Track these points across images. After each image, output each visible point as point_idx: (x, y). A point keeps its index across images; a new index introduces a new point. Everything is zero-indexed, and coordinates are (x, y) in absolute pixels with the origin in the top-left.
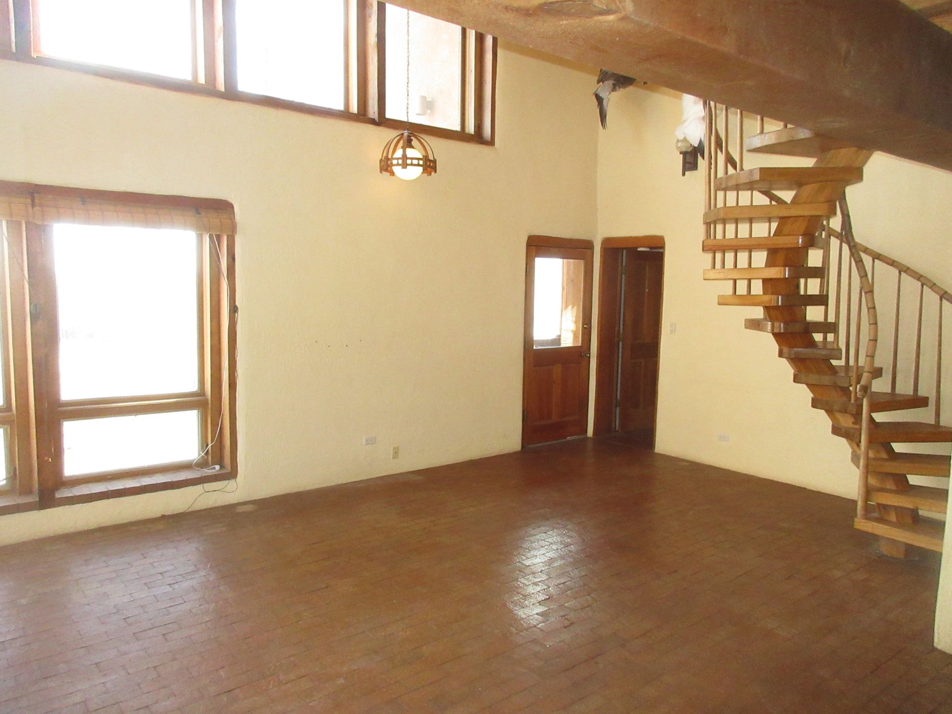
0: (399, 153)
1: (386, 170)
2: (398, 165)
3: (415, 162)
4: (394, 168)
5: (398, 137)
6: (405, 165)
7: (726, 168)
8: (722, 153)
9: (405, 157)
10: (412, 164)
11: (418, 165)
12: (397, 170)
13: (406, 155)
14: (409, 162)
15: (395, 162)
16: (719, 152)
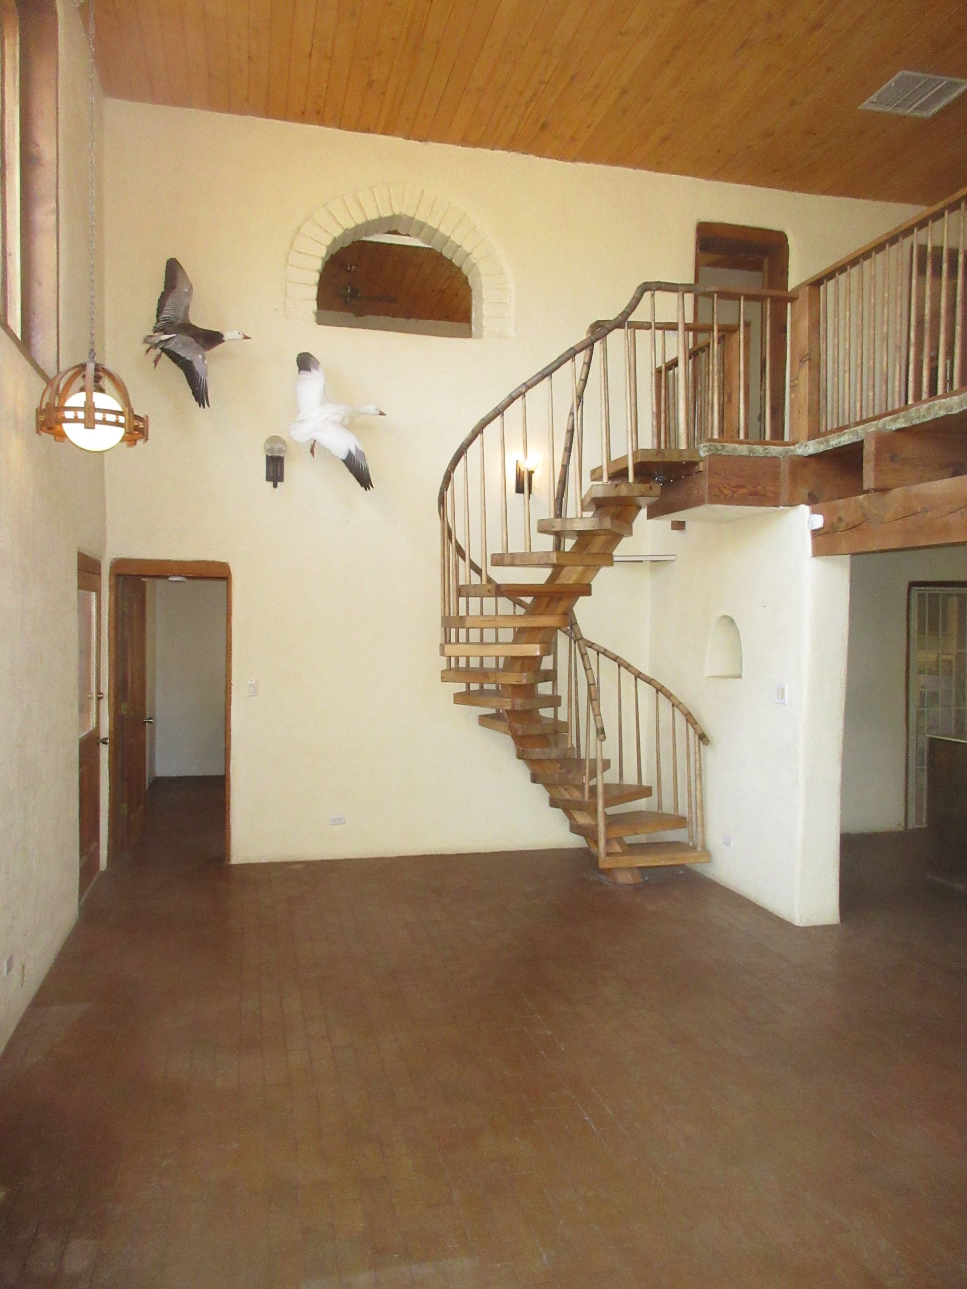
0: (77, 399)
1: (50, 429)
2: (76, 420)
3: (111, 418)
4: (67, 428)
5: (73, 372)
6: (90, 423)
7: (470, 571)
8: (465, 561)
9: (90, 408)
10: (104, 422)
11: (117, 424)
12: (74, 432)
13: (94, 404)
14: (98, 416)
15: (69, 415)
16: (461, 560)
